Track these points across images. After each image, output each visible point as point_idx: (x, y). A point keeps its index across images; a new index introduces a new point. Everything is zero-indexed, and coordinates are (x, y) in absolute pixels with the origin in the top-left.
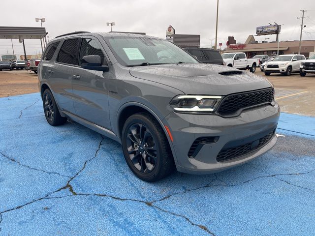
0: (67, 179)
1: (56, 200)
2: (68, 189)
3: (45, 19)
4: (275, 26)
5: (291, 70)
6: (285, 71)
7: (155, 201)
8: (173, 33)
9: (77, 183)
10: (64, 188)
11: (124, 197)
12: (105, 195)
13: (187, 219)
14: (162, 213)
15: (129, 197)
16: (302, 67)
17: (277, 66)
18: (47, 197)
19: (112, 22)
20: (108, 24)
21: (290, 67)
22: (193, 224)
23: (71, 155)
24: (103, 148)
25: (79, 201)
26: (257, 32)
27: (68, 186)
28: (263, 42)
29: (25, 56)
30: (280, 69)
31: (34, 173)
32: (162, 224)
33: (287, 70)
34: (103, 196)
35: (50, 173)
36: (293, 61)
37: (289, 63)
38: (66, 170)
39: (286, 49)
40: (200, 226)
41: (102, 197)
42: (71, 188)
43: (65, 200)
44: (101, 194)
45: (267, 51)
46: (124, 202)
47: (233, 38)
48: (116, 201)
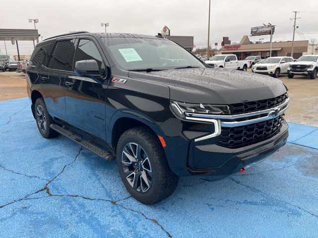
0: (46, 182)
1: (33, 201)
2: (45, 191)
3: (38, 20)
4: (269, 26)
5: (279, 72)
6: (274, 73)
7: (120, 200)
8: (168, 34)
9: (54, 185)
10: (42, 190)
11: (93, 197)
12: (78, 196)
13: (143, 214)
14: (123, 210)
15: (98, 197)
16: (289, 69)
17: (265, 68)
18: (26, 198)
19: (106, 23)
20: (102, 25)
21: (278, 69)
22: (146, 218)
23: (52, 160)
24: (82, 153)
25: (54, 201)
26: (252, 32)
27: (46, 188)
28: (257, 43)
29: (19, 56)
30: (269, 71)
31: (17, 177)
32: (121, 219)
33: (276, 72)
34: (75, 196)
35: (31, 177)
36: (281, 63)
37: (277, 65)
38: (45, 174)
39: (280, 49)
40: (152, 220)
41: (74, 198)
42: (48, 190)
43: (41, 200)
44: (74, 195)
45: (261, 52)
46: (93, 202)
47: (227, 38)
48: (86, 201)
